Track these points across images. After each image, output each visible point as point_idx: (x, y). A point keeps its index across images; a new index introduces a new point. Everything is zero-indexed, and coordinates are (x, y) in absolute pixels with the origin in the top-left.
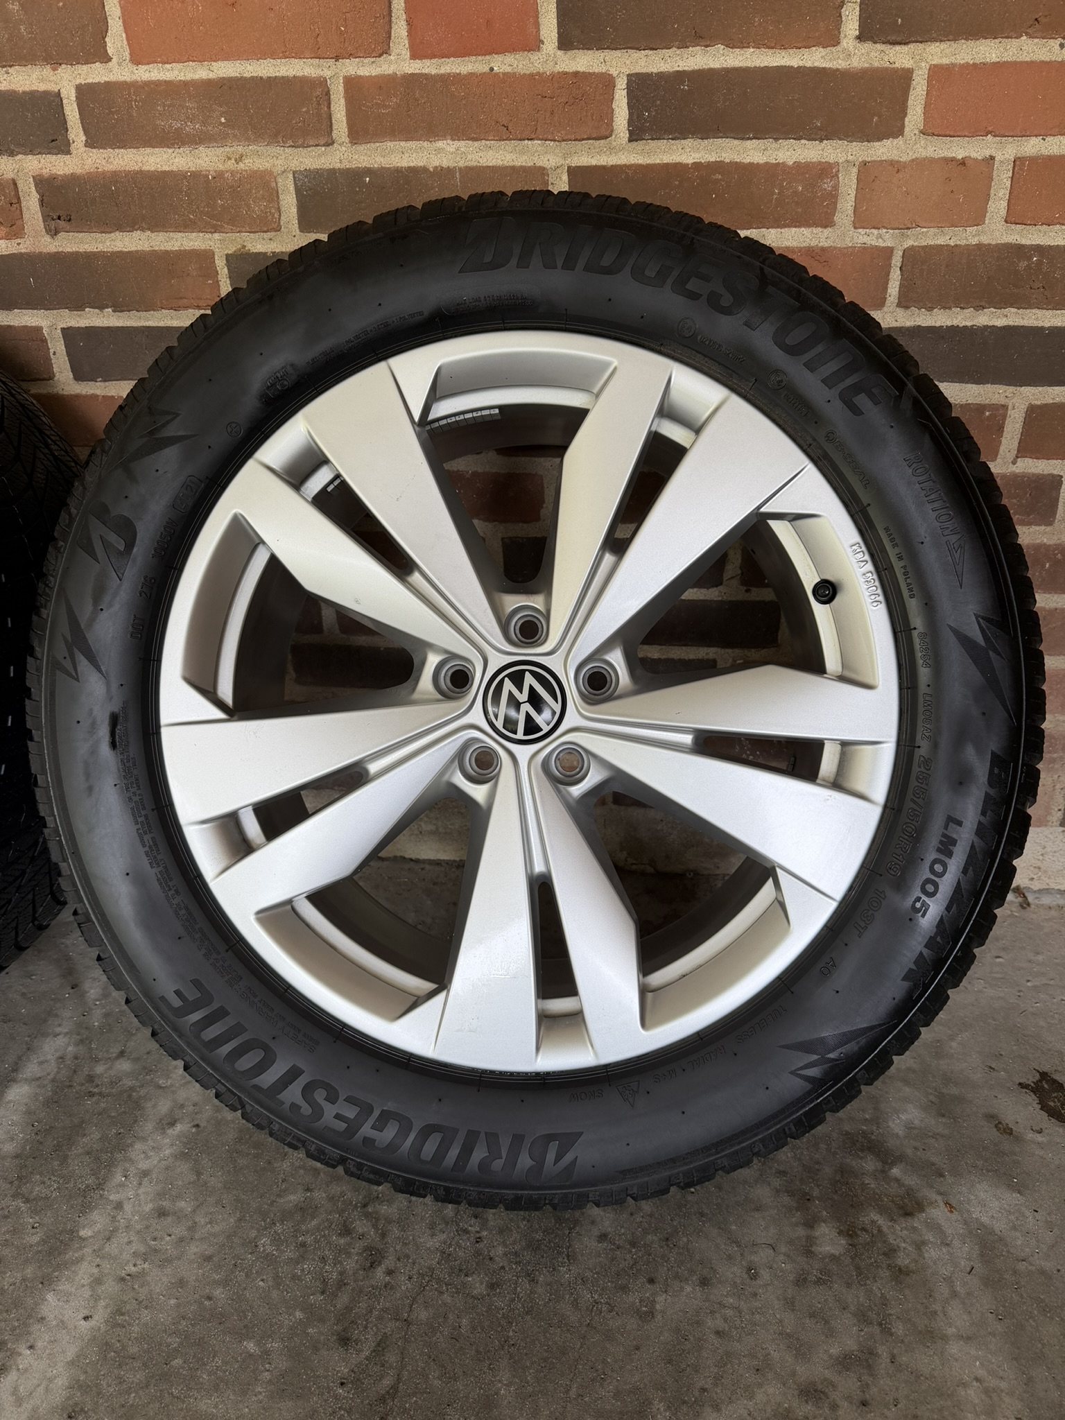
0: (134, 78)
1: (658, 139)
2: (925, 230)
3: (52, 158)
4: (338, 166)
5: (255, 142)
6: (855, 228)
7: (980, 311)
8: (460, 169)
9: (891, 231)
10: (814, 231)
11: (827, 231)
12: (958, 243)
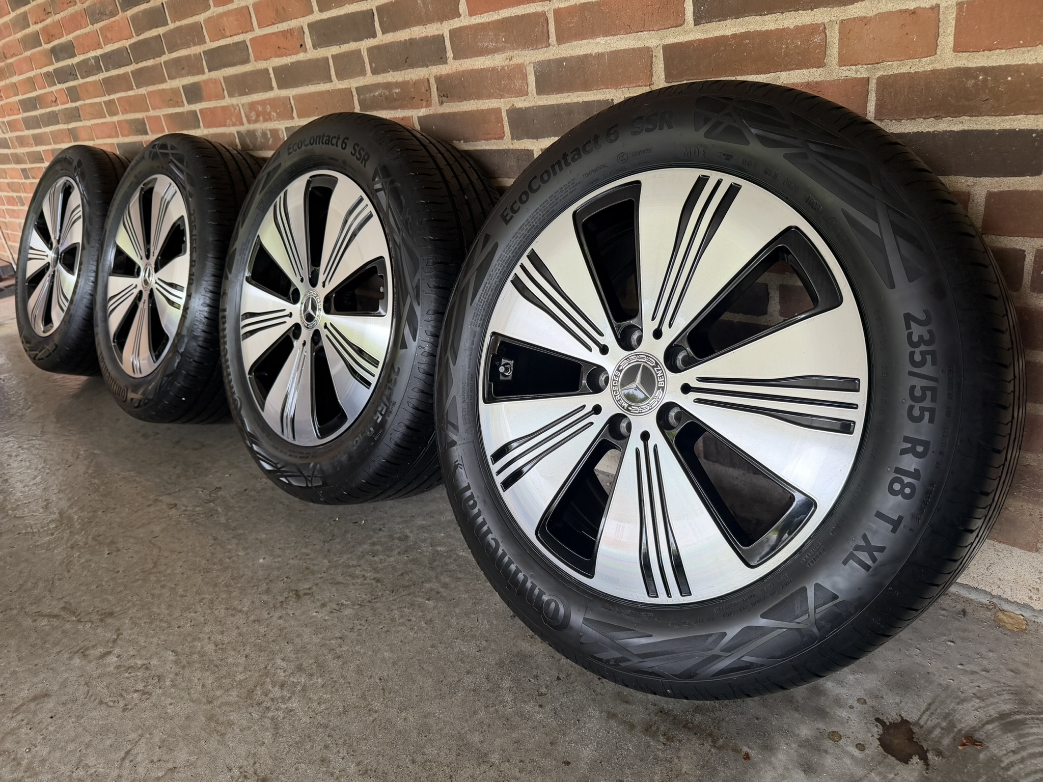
0: (470, 23)
1: (710, 22)
2: (889, 63)
3: (441, 66)
4: (552, 57)
5: (516, 49)
6: (840, 66)
7: (939, 120)
8: (607, 53)
9: (866, 66)
10: (812, 71)
11: (820, 71)
12: (917, 70)
